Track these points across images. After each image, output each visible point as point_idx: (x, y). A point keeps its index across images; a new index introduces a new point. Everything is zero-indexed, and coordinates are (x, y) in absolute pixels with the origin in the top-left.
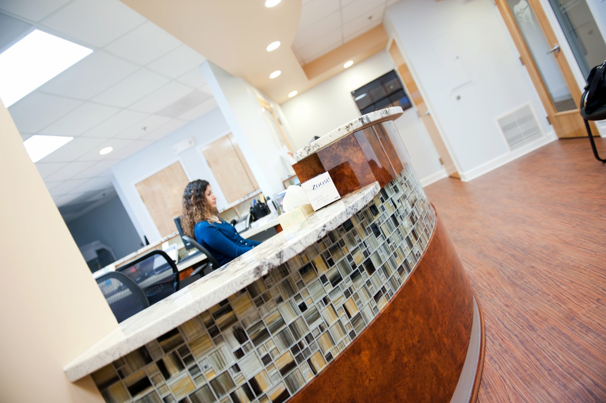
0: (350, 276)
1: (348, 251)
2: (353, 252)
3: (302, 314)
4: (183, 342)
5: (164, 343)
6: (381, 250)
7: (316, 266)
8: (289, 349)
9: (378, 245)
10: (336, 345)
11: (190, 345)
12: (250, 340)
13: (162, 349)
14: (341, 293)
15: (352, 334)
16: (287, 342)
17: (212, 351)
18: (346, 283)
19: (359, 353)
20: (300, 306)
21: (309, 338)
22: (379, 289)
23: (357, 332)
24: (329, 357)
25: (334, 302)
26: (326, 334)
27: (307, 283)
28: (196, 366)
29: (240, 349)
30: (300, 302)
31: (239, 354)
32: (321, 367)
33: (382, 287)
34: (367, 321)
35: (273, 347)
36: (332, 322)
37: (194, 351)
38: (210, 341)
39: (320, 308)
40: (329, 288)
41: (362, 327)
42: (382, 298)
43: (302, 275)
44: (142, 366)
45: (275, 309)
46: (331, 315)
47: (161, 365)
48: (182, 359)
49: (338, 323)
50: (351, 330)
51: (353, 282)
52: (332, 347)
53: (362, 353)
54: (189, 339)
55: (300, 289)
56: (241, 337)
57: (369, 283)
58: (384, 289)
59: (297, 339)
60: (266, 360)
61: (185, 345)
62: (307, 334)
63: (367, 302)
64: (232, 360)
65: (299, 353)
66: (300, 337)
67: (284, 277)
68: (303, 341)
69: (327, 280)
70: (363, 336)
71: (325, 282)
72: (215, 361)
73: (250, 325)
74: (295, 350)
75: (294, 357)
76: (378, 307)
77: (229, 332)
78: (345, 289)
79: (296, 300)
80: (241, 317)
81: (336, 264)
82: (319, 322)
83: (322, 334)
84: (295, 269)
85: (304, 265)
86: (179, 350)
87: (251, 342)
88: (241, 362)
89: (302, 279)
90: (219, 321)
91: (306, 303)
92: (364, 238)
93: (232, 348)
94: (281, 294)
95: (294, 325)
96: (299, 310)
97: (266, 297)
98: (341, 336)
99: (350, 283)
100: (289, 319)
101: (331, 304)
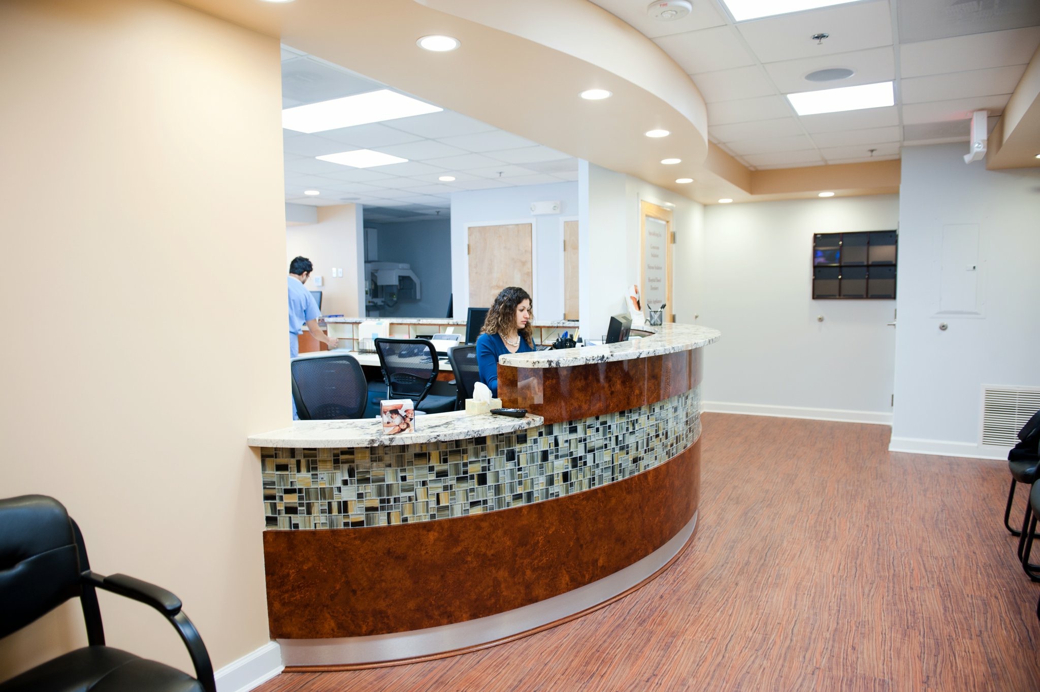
0: (457, 478)
1: (467, 460)
2: (471, 463)
3: (400, 482)
4: (316, 457)
5: (306, 452)
6: (504, 472)
7: (431, 457)
8: (379, 498)
9: (504, 467)
10: (415, 516)
11: (319, 461)
12: (356, 478)
13: (303, 455)
14: (441, 485)
15: (433, 516)
16: (380, 493)
17: (330, 472)
18: (451, 480)
19: (429, 531)
20: (402, 477)
21: (396, 500)
22: (481, 499)
23: (438, 517)
24: (405, 520)
25: (430, 488)
26: (412, 504)
27: (415, 465)
28: (317, 475)
29: (347, 480)
30: (403, 474)
31: (345, 483)
32: (396, 522)
33: (485, 499)
34: (452, 514)
35: (369, 491)
36: (422, 499)
37: (319, 466)
38: (331, 465)
39: (417, 486)
40: (432, 477)
41: (446, 516)
42: (479, 506)
43: (415, 458)
44: (288, 458)
45: (383, 469)
46: (423, 495)
47: (298, 463)
48: (311, 466)
49: (425, 503)
50: (435, 513)
51: (457, 483)
52: (411, 515)
53: (432, 532)
54: (320, 458)
55: (408, 466)
56: (351, 473)
57: (472, 490)
58: (485, 502)
59: (388, 495)
60: (360, 496)
61: (316, 460)
62: (397, 496)
63: (463, 502)
64: (339, 483)
65: (384, 505)
66: (391, 495)
67: (400, 452)
68: (391, 499)
69: (434, 471)
70: (440, 522)
71: (432, 471)
72: (329, 478)
73: (361, 470)
74: (382, 501)
75: (379, 505)
76: (470, 511)
77: (346, 466)
78: (447, 484)
79: (401, 472)
80: (357, 462)
81: (449, 463)
82: (412, 494)
83: (408, 502)
84: (412, 452)
85: (420, 452)
86: (312, 460)
87: (356, 480)
88: (343, 488)
89: (413, 460)
90: (342, 457)
91: (407, 477)
92: (492, 456)
93: (343, 477)
94: (393, 462)
95: (391, 486)
96: (400, 478)
97: (380, 459)
98: (423, 512)
99: (454, 482)
100: (390, 480)
101: (427, 488)
